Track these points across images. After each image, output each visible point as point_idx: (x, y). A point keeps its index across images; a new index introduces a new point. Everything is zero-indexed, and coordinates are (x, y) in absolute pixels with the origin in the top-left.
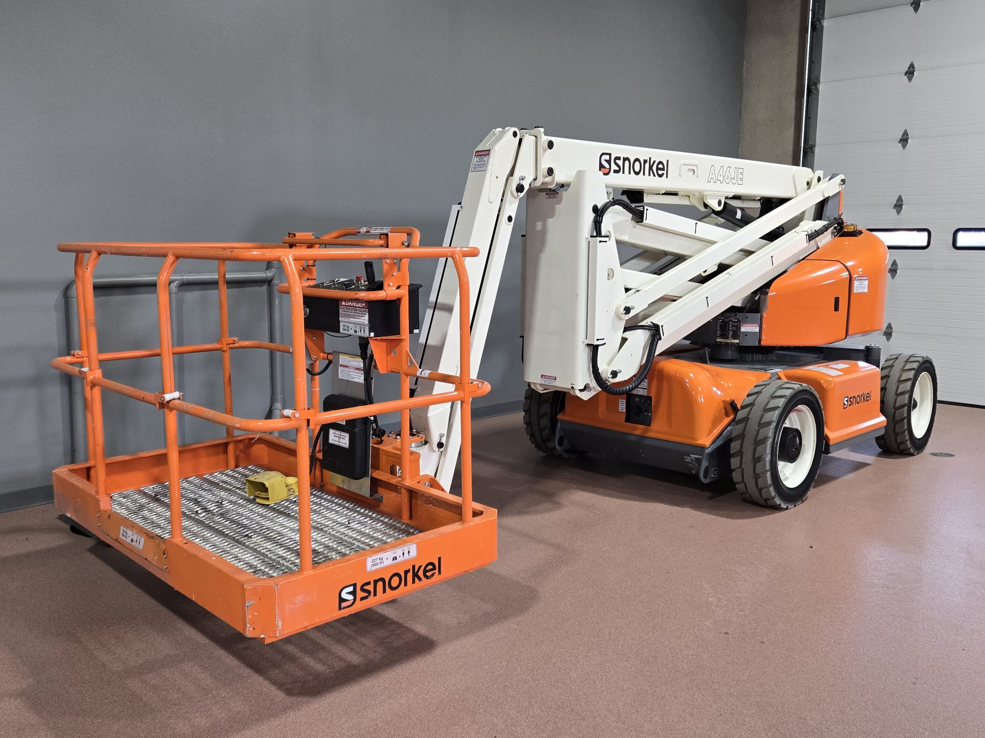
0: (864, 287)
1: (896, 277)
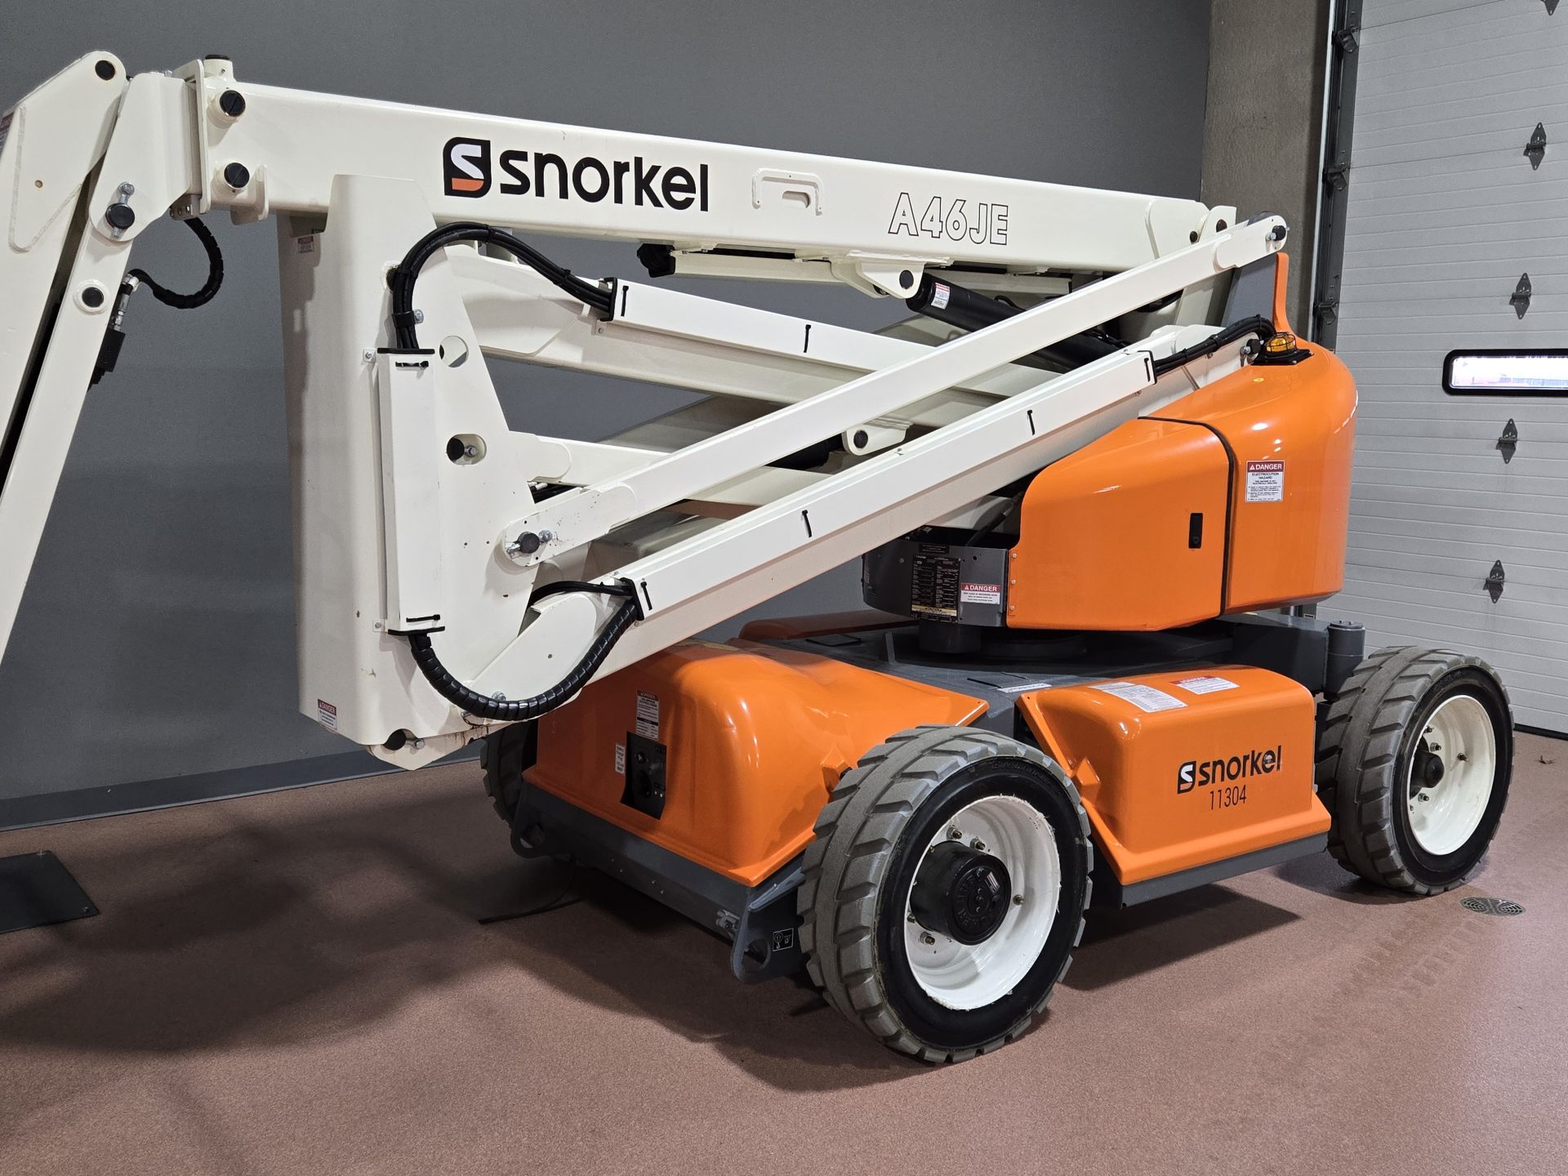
0: (1274, 489)
1: (1512, 458)
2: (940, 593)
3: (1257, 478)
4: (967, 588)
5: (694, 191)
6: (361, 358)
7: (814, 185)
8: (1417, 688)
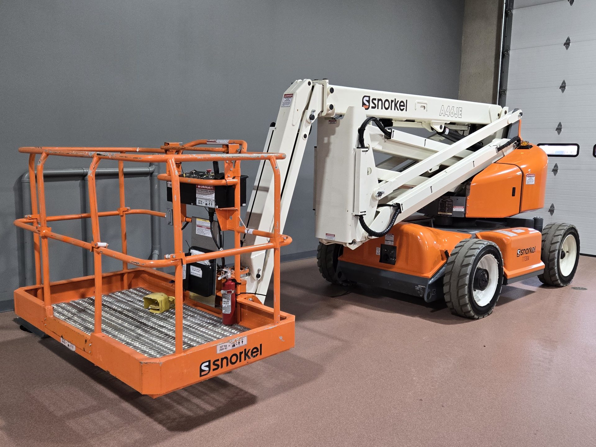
2: (447, 209)
3: (529, 178)
4: (455, 207)
5: (404, 106)
6: (353, 149)
7: (426, 104)
8: (562, 232)
